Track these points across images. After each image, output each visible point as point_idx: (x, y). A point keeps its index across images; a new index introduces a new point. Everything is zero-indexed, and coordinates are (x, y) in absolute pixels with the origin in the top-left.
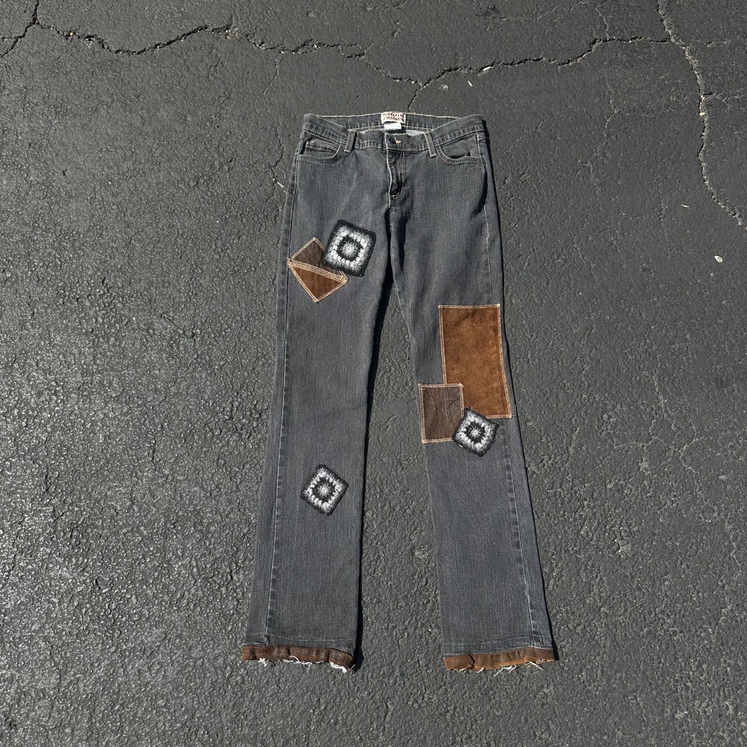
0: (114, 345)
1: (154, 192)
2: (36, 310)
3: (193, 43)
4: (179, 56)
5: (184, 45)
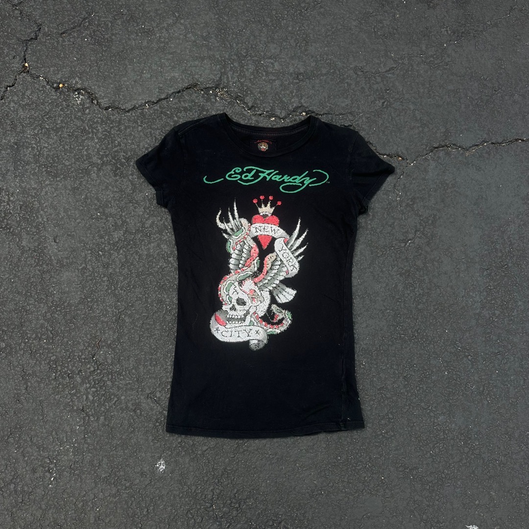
0: (104, 425)
1: (144, 266)
2: (29, 384)
3: (182, 103)
4: (168, 117)
5: (174, 104)
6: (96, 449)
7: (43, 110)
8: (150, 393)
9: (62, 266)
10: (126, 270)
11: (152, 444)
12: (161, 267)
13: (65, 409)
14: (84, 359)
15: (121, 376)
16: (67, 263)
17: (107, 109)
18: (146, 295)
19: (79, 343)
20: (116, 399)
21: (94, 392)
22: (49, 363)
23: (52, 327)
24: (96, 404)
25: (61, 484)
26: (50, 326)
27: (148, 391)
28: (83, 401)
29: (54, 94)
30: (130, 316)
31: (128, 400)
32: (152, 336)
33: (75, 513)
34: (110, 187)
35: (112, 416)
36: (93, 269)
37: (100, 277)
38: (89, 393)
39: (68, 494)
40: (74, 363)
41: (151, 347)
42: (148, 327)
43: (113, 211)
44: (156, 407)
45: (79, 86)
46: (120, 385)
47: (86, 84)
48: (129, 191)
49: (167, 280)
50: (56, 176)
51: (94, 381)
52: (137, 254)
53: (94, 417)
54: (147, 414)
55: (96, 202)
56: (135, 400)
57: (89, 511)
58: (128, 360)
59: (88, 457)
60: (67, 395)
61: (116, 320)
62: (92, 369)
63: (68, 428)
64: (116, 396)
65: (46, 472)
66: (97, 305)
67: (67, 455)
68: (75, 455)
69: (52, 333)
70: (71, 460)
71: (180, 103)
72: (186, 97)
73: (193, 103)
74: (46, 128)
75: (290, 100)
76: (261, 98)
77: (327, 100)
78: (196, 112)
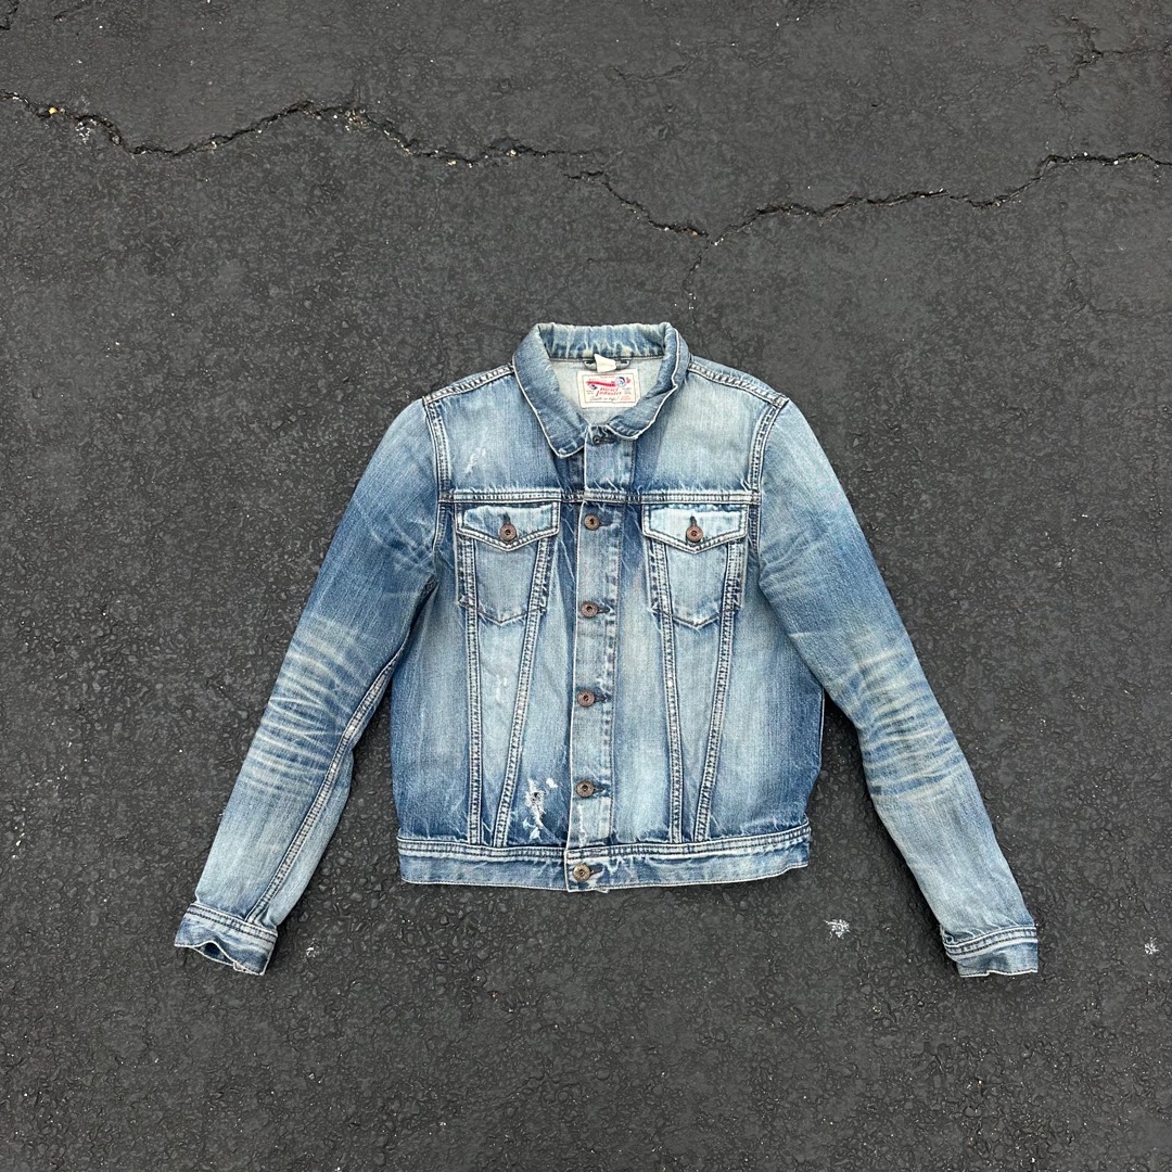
0: (121, 739)
1: (202, 438)
3: (281, 138)
4: (254, 164)
5: (264, 140)
6: (103, 785)
7: (17, 156)
8: (211, 678)
9: (47, 441)
10: (167, 446)
11: (214, 772)
12: (235, 441)
13: (45, 710)
14: (85, 614)
15: (155, 646)
16: (55, 435)
17: (137, 151)
18: (206, 495)
19: (76, 585)
20: (145, 689)
21: (102, 677)
22: (16, 624)
23: (24, 555)
24: (107, 700)
25: (36, 852)
26: (20, 553)
27: (207, 674)
28: (81, 694)
29: (38, 125)
30: (174, 534)
31: (170, 691)
32: (215, 571)
33: (61, 909)
34: (140, 295)
35: (136, 722)
36: (105, 446)
37: (118, 461)
38: (93, 679)
39: (48, 871)
40: (67, 622)
41: (214, 591)
42: (209, 553)
43: (145, 338)
44: (222, 703)
45: (86, 111)
46: (154, 663)
47: (99, 109)
48: (175, 299)
49: (247, 465)
50: (38, 276)
51: (104, 654)
52: (188, 417)
53: (102, 725)
54: (206, 717)
55: (113, 321)
56: (183, 690)
57: (88, 903)
58: (170, 616)
59: (90, 800)
60: (51, 683)
61: (146, 541)
62: (101, 633)
63: (51, 747)
64: (144, 683)
65: (7, 829)
66: (112, 514)
67: (49, 798)
68: (63, 797)
69: (24, 568)
70: (55, 807)
71: (276, 137)
72: (288, 127)
73: (301, 138)
74: (23, 188)
75: (485, 128)
76: (430, 125)
77: (554, 127)
78: (305, 152)
